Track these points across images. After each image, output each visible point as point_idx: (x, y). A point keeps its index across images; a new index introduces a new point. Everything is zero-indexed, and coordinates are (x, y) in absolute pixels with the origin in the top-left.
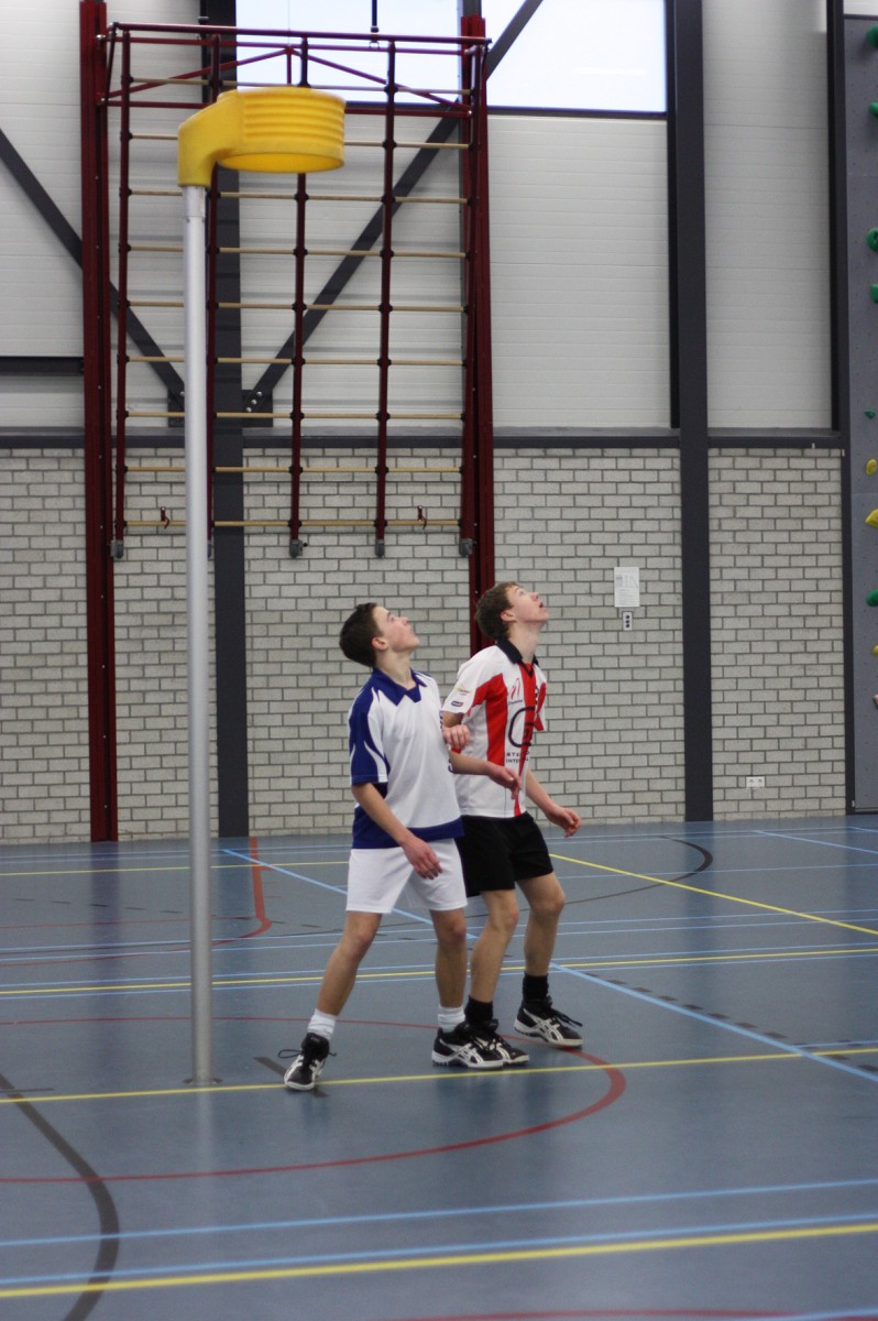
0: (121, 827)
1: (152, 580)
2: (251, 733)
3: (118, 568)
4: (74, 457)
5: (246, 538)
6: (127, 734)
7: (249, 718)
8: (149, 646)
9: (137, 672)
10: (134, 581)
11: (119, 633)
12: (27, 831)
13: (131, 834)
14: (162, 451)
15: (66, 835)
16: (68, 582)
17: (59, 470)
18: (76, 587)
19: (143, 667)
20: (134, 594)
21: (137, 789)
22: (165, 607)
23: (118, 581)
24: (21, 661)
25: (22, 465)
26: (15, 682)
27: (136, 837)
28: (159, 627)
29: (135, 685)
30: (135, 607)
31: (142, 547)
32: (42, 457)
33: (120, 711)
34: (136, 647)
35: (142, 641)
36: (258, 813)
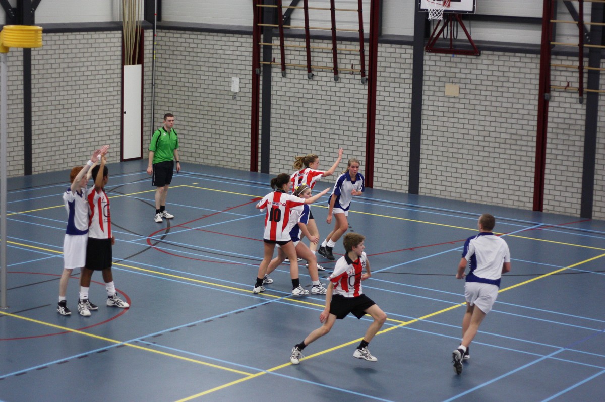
0: (544, 207)
1: (562, 110)
2: (596, 177)
3: (550, 104)
4: (537, 58)
5: (600, 97)
6: (549, 170)
7: (596, 171)
8: (560, 136)
9: (554, 146)
10: (556, 109)
11: (549, 130)
12: (511, 202)
13: (548, 210)
14: (570, 58)
15: (524, 206)
16: (531, 107)
17: (531, 63)
18: (534, 110)
19: (557, 144)
20: (555, 115)
21: (551, 192)
22: (567, 121)
23: (550, 109)
24: (513, 137)
25: (518, 60)
26: (510, 144)
27: (550, 212)
28: (564, 129)
29: (554, 151)
30: (555, 120)
31: (560, 96)
32: (526, 57)
33: (547, 161)
34: (554, 136)
35: (557, 134)
36: (596, 210)
